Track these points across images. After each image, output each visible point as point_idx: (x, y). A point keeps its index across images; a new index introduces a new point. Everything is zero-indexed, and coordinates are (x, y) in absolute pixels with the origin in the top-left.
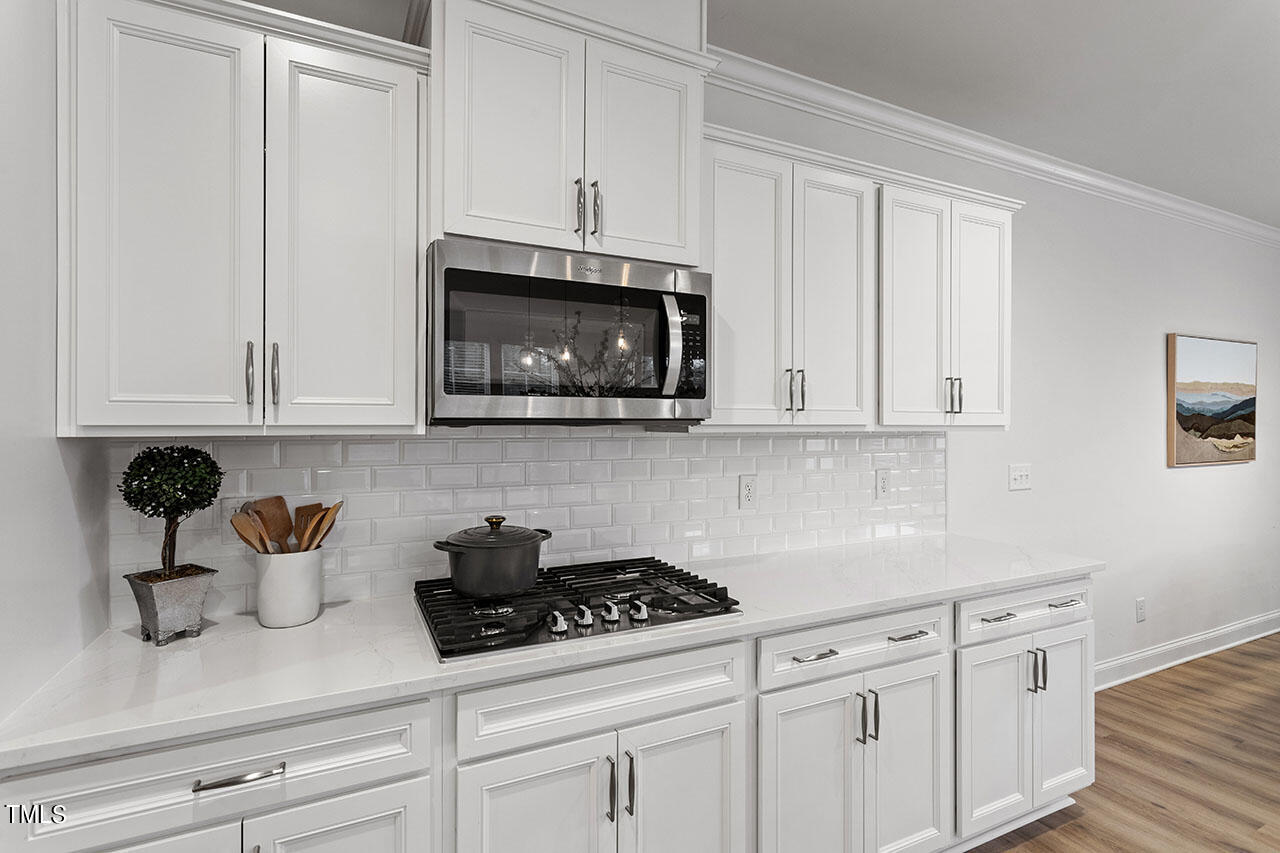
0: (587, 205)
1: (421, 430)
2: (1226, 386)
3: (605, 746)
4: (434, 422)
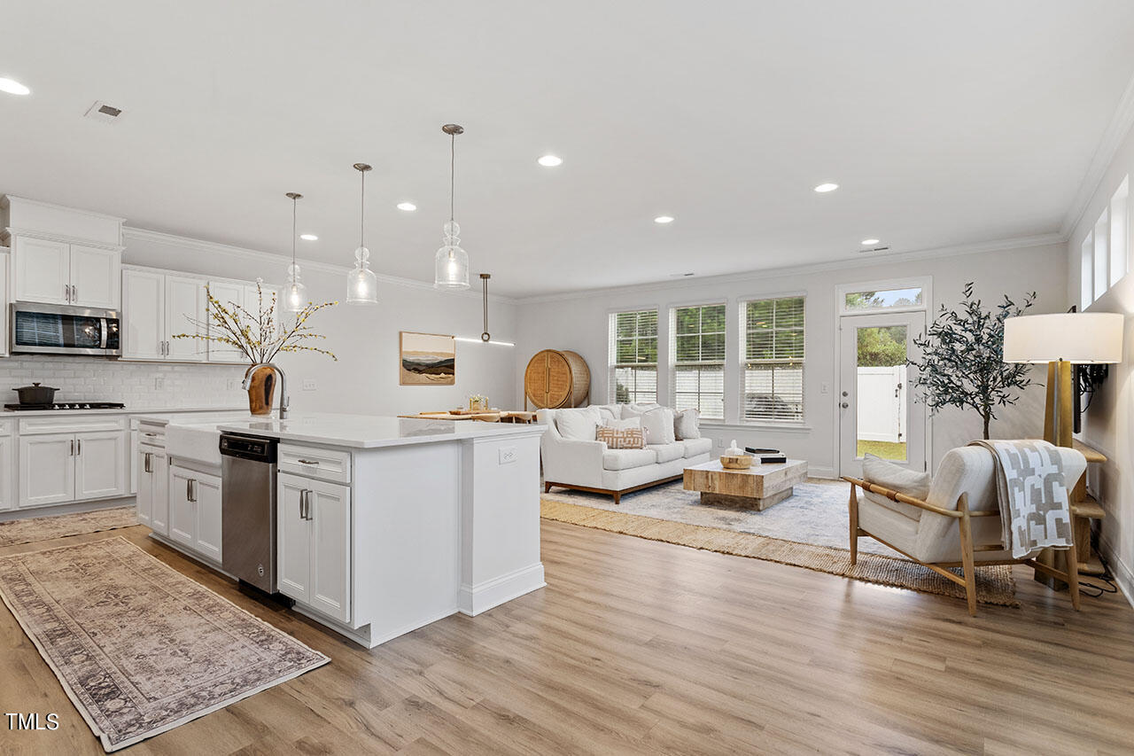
0: (70, 292)
1: (7, 355)
2: (437, 354)
3: (71, 437)
4: (12, 353)
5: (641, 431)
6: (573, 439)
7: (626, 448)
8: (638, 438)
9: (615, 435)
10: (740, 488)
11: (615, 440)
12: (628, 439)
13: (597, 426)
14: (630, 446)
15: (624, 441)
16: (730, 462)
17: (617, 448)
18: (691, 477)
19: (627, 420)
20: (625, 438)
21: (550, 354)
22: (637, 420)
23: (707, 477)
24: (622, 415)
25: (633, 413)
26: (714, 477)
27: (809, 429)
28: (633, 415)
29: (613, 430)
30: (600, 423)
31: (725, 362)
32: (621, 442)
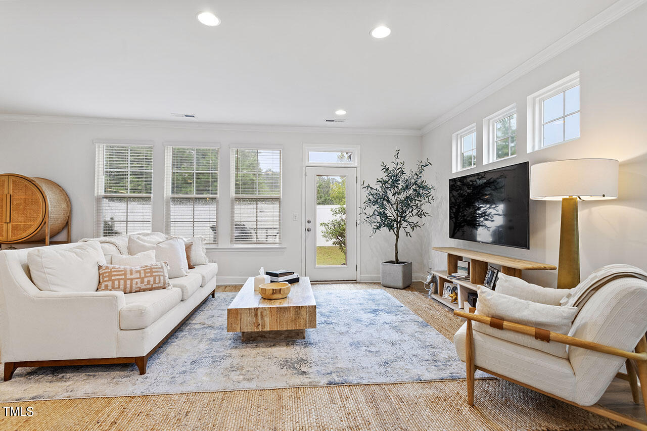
5: (162, 268)
6: (62, 292)
7: (144, 290)
8: (159, 276)
9: (129, 276)
10: (292, 321)
11: (128, 282)
12: (146, 280)
13: (100, 267)
14: (149, 287)
15: (142, 282)
16: (273, 293)
17: (130, 292)
18: (237, 318)
19: (139, 255)
20: (143, 278)
21: (11, 179)
22: (152, 253)
23: (256, 315)
24: (129, 248)
25: (143, 246)
26: (264, 314)
27: (285, 248)
28: (145, 249)
29: (125, 271)
30: (104, 263)
31: (218, 196)
32: (137, 284)
